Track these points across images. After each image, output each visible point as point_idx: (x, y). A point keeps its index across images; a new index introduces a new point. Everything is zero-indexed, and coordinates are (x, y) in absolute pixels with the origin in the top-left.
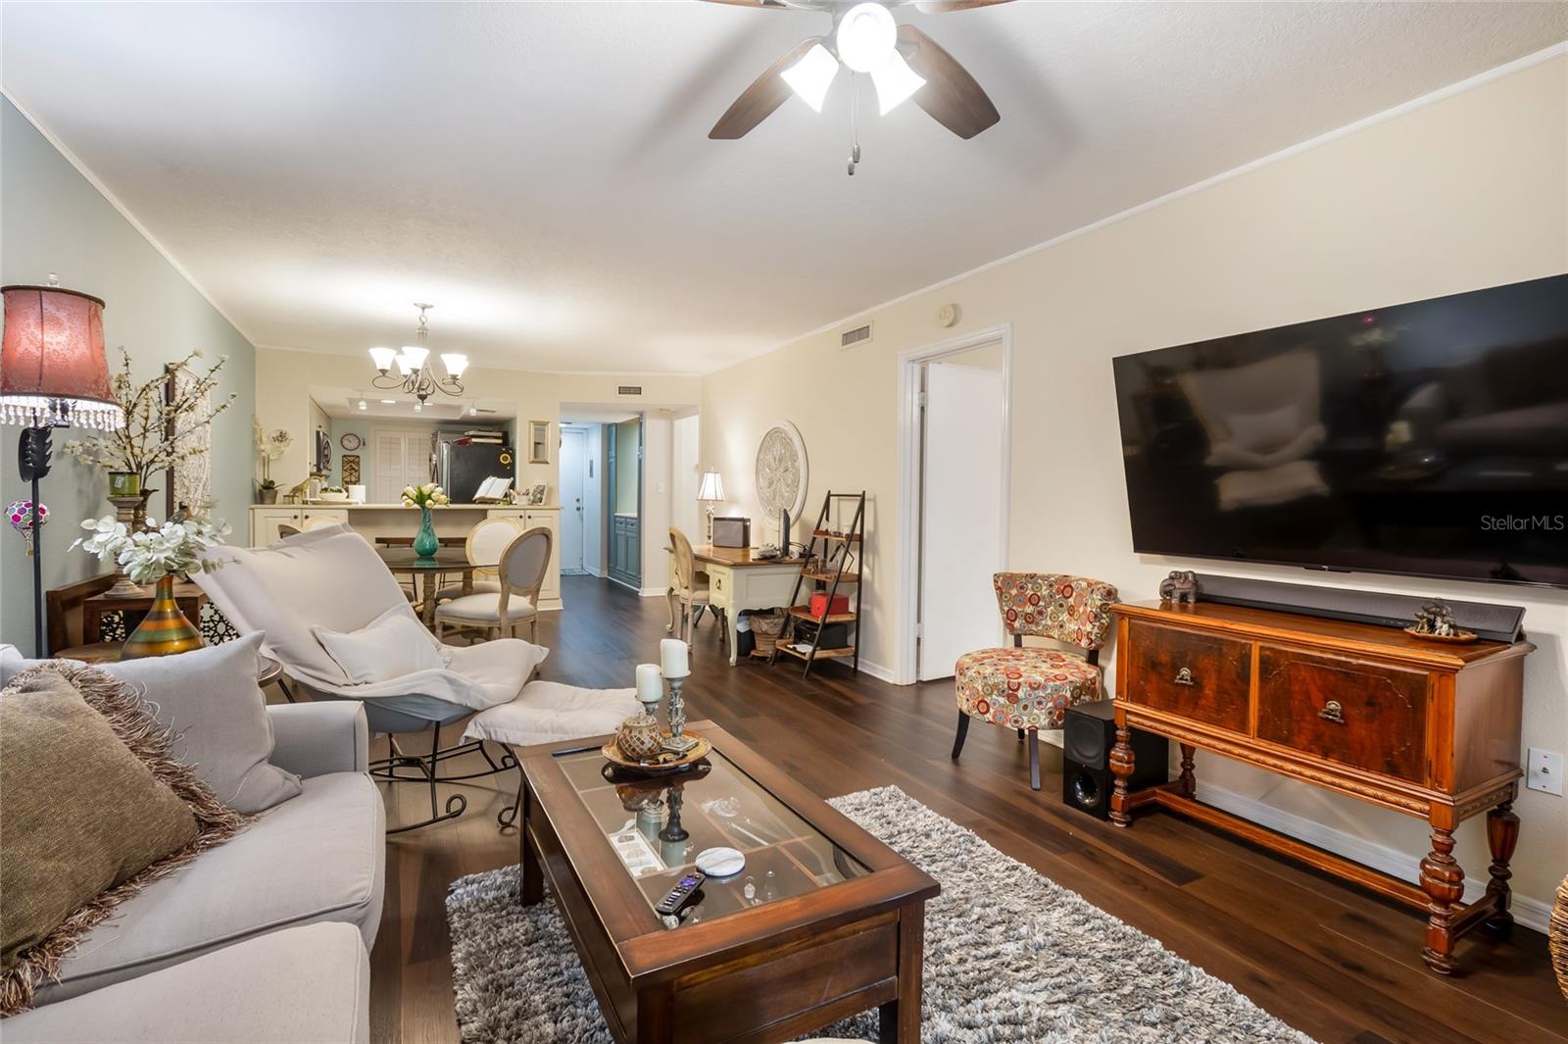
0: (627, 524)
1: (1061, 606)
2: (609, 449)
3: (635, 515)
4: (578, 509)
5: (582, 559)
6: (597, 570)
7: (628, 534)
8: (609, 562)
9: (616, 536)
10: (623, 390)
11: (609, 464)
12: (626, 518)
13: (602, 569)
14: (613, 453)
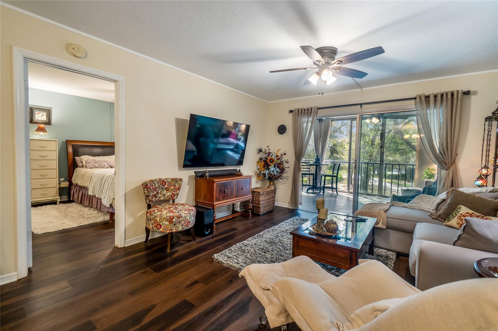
1: (163, 189)
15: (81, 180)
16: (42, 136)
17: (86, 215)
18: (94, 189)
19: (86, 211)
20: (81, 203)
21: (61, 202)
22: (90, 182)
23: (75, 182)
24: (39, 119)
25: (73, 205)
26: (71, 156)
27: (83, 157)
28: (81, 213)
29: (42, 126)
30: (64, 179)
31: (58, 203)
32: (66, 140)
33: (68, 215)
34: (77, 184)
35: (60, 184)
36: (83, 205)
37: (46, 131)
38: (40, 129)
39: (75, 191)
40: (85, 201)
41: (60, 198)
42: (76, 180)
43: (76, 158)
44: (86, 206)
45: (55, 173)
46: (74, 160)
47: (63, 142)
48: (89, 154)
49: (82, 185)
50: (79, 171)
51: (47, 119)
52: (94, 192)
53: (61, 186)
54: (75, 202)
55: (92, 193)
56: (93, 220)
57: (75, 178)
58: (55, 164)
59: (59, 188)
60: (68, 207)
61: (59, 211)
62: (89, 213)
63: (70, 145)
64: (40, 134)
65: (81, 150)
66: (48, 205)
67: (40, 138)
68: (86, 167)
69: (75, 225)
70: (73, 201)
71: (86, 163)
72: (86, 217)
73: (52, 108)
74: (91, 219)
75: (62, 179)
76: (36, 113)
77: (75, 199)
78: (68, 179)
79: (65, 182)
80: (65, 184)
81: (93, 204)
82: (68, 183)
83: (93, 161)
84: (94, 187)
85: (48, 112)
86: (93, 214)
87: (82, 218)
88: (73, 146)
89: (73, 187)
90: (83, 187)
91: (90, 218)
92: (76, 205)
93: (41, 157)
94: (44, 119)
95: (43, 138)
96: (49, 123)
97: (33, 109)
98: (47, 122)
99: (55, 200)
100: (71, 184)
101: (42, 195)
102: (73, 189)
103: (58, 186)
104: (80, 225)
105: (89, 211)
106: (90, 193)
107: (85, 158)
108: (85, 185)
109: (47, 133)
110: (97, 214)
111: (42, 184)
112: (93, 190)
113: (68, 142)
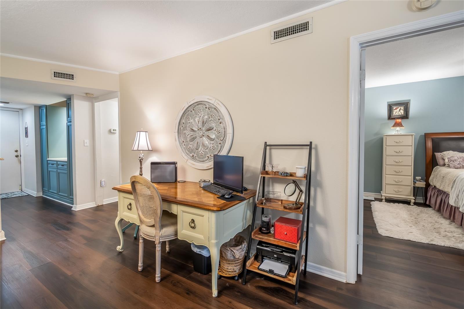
0: (58, 165)
2: (40, 120)
3: (65, 159)
4: (17, 156)
5: (21, 185)
6: (34, 192)
7: (59, 171)
8: (43, 186)
9: (49, 172)
10: (57, 75)
11: (41, 130)
12: (57, 161)
13: (38, 192)
14: (44, 123)
15: (440, 183)
16: (399, 131)
17: (444, 230)
18: (458, 199)
19: (445, 223)
20: (439, 210)
21: (415, 204)
22: (452, 187)
23: (433, 183)
24: (397, 114)
25: (430, 211)
26: (430, 152)
27: (445, 153)
28: (437, 226)
29: (399, 120)
30: (420, 178)
31: (412, 204)
32: (425, 133)
33: (419, 222)
34: (435, 186)
35: (415, 183)
36: (442, 215)
37: (402, 125)
38: (397, 125)
39: (432, 195)
40: (445, 211)
41: (414, 198)
42: (434, 181)
43: (436, 154)
44: (444, 218)
45: (410, 171)
46: (434, 156)
47: (421, 136)
48: (454, 150)
49: (441, 188)
50: (440, 171)
51: (404, 113)
52: (457, 202)
53: (417, 185)
54: (432, 207)
55: (455, 203)
56: (453, 242)
57: (433, 178)
58: (410, 161)
59: (414, 187)
60: (421, 212)
61: (411, 214)
62: (447, 230)
63: (429, 139)
64: (397, 129)
65: (444, 144)
66: (401, 204)
67: (396, 133)
68: (449, 166)
69: (424, 240)
70: (429, 206)
71: (449, 161)
72: (443, 233)
73: (410, 100)
74: (449, 240)
75: (418, 178)
76: (394, 108)
77: (432, 205)
78: (425, 178)
79: (421, 182)
80: (421, 184)
81: (456, 217)
82: (425, 183)
83: (460, 158)
84: (458, 195)
85: (405, 106)
86: (454, 232)
87: (438, 233)
88: (433, 140)
89: (430, 189)
90: (443, 191)
91: (449, 238)
92: (433, 211)
93: (396, 152)
94: (401, 113)
95: (399, 133)
96: (406, 116)
97: (391, 105)
98: (404, 116)
99: (409, 200)
100: (428, 185)
101: (396, 191)
102: (430, 191)
103: (412, 185)
104: (431, 243)
105: (450, 226)
106: (452, 202)
107: (448, 155)
108: (446, 189)
109: (403, 128)
110: (461, 235)
111: (396, 180)
112: (456, 199)
113: (426, 136)
